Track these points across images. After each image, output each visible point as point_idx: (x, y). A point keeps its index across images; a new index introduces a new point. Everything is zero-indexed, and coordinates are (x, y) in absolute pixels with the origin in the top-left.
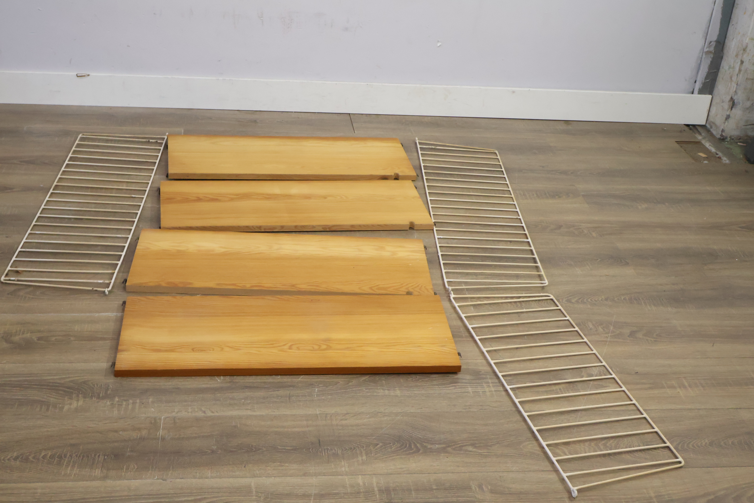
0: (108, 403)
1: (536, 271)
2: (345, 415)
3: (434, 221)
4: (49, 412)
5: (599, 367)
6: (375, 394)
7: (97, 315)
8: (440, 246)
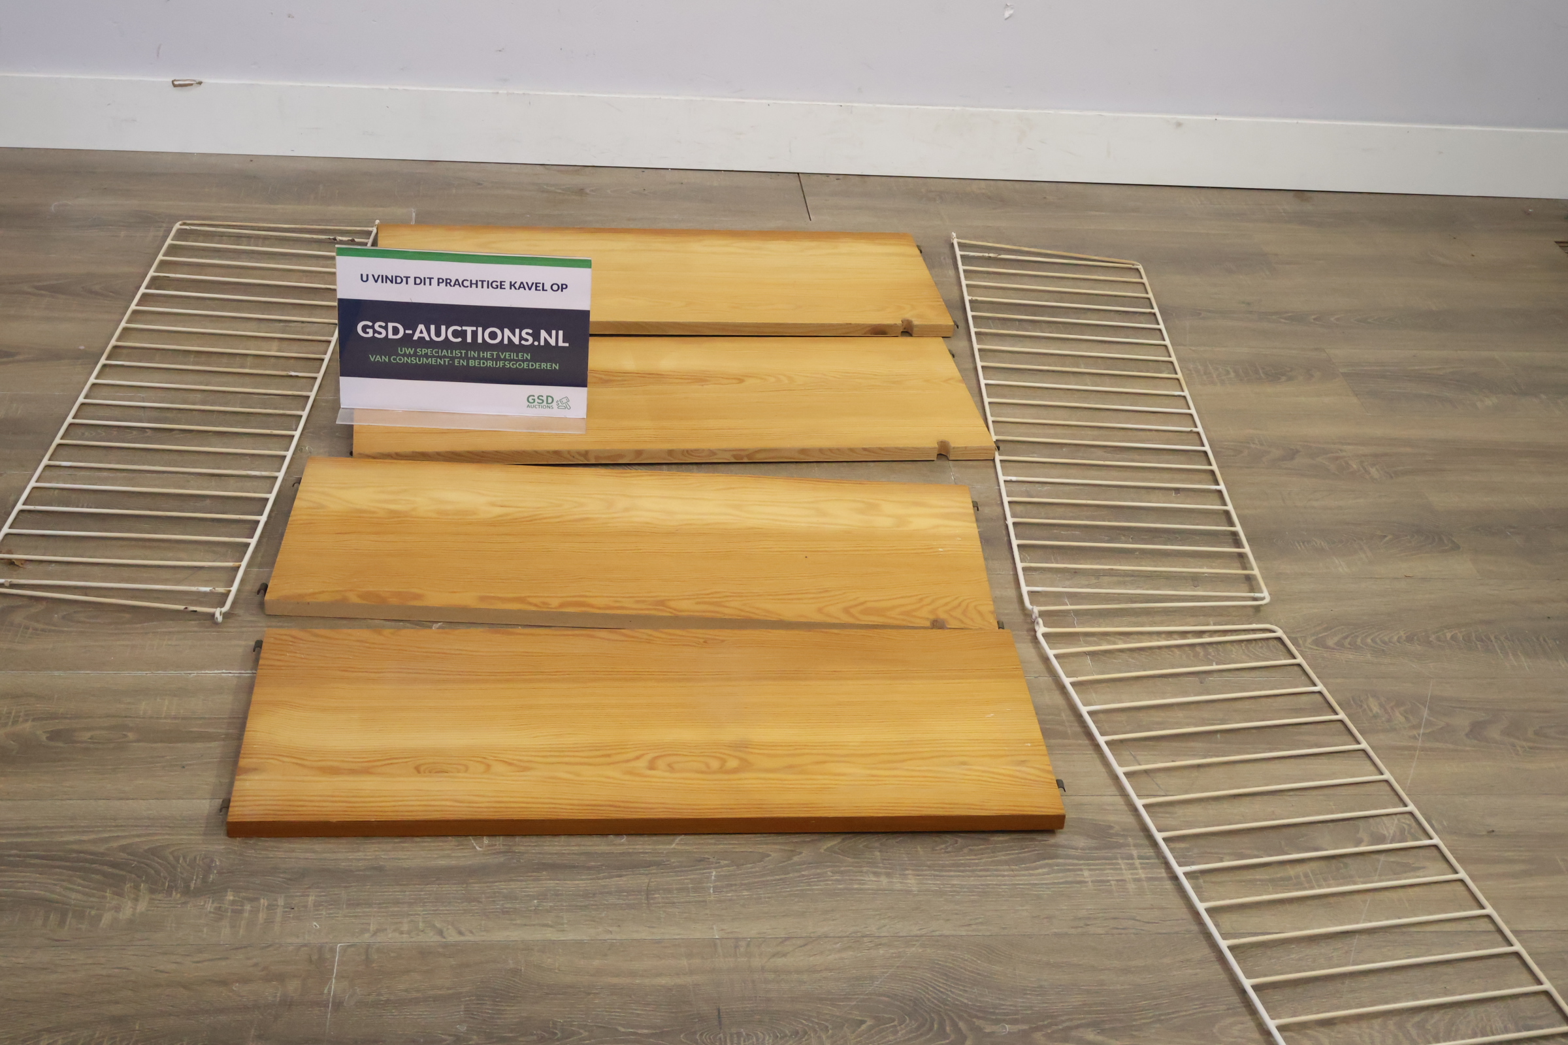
0: (210, 906)
1: (1239, 565)
2: (782, 942)
3: (995, 438)
4: (66, 928)
5: (1398, 816)
6: (856, 886)
7: (194, 673)
8: (1010, 502)
